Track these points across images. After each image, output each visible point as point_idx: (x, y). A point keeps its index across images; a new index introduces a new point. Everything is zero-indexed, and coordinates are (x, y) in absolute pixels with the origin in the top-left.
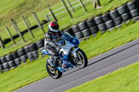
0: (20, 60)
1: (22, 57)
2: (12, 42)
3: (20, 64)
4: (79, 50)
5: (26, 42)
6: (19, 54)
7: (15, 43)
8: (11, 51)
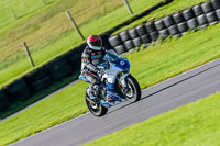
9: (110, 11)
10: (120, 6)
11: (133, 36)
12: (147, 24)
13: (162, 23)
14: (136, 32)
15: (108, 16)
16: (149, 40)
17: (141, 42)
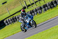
0: (34, 14)
1: (35, 13)
2: (31, 6)
3: (34, 15)
4: (33, 21)
5: (37, 6)
6: (34, 11)
7: (32, 7)
8: (31, 10)
9: (4, 14)
10: (7, 13)
11: (10, 20)
12: (14, 17)
13: (18, 17)
14: (11, 19)
15: (3, 15)
16: (14, 22)
17: (12, 22)
